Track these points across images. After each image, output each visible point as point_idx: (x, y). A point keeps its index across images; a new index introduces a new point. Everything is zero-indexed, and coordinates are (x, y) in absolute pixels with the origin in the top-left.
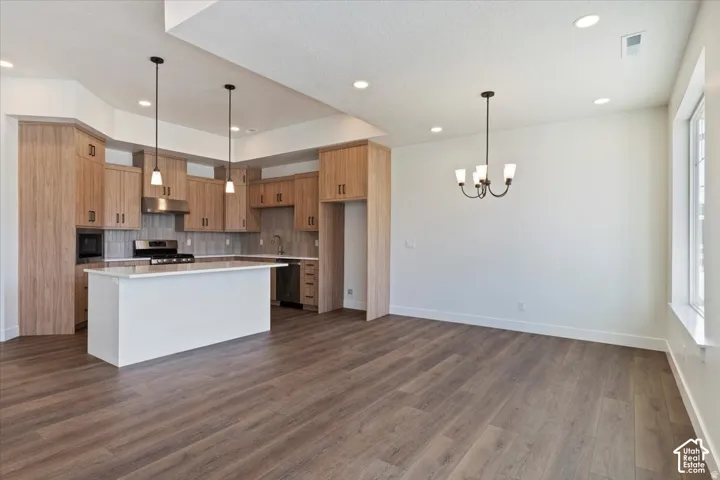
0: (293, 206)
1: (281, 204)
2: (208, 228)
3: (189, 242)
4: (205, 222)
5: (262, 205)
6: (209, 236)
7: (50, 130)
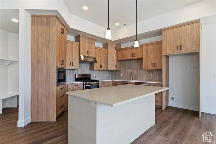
0: (142, 59)
1: (134, 58)
2: (102, 69)
3: (94, 74)
4: (101, 66)
5: (124, 59)
6: (101, 72)
7: (45, 19)
